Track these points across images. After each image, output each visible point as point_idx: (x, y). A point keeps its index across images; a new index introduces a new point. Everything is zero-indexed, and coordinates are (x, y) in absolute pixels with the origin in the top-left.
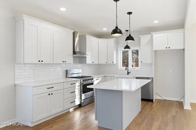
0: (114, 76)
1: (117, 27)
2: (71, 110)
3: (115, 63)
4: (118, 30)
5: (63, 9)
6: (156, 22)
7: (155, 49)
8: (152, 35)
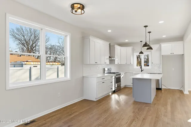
0: (133, 73)
1: (146, 43)
2: (110, 94)
3: (132, 63)
4: (147, 45)
5: (109, 31)
6: (164, 36)
7: (163, 54)
8: (160, 44)
